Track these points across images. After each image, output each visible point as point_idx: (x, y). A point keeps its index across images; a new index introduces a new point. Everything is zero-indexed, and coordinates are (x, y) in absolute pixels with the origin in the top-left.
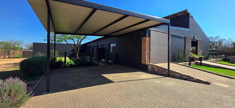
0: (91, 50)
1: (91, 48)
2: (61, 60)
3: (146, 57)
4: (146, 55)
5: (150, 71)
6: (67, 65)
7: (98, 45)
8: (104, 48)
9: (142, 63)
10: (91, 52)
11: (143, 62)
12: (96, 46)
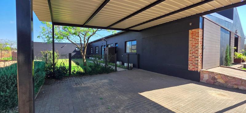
0: (97, 50)
1: (97, 48)
2: (63, 65)
3: (198, 61)
4: (198, 57)
5: (205, 82)
6: (73, 72)
7: (107, 44)
8: (117, 47)
9: (189, 69)
10: (97, 52)
11: (191, 67)
12: (105, 46)
